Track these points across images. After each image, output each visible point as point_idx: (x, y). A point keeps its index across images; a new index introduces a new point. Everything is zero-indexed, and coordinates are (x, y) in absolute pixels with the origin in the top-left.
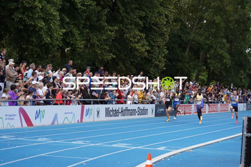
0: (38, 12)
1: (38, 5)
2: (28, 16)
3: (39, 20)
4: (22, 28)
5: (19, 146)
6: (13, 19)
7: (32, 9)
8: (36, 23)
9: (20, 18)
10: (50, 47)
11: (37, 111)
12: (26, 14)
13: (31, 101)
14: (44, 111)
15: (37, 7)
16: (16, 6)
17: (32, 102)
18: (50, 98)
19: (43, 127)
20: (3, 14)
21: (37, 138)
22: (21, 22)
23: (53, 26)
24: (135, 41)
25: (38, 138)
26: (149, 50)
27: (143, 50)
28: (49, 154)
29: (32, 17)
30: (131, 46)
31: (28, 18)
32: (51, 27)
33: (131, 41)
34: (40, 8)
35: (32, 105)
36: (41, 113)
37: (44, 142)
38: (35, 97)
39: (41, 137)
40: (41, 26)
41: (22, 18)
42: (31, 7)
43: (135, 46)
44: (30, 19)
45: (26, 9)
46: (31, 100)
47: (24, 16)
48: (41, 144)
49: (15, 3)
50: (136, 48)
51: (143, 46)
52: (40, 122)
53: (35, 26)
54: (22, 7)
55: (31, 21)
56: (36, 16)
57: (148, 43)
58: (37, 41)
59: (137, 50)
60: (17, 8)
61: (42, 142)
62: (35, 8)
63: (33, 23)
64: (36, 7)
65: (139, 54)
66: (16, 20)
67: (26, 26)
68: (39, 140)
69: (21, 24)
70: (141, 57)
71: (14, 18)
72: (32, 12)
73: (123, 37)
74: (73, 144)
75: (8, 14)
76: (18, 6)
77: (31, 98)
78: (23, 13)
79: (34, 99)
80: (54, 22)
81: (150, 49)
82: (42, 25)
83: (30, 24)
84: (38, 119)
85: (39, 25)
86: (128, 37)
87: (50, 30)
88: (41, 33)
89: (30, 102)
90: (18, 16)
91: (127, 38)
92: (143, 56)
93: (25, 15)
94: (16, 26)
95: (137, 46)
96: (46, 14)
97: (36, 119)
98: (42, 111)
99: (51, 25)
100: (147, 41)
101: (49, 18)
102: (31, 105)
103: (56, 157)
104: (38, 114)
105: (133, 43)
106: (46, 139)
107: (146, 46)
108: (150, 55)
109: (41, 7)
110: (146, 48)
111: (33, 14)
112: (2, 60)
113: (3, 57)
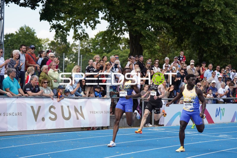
0: (217, 15)
1: (217, 8)
2: (208, 20)
3: (219, 23)
4: (203, 31)
5: (202, 142)
6: (194, 23)
7: (212, 12)
8: (216, 26)
9: (200, 22)
10: (228, 48)
11: (217, 109)
12: (206, 18)
13: (211, 100)
14: (224, 109)
15: (216, 11)
16: (197, 11)
17: (212, 101)
18: (230, 97)
19: (223, 125)
20: (184, 19)
21: (218, 135)
22: (201, 25)
25: (220, 134)
28: (230, 150)
29: (212, 20)
31: (208, 21)
32: (230, 29)
34: (219, 11)
35: (213, 103)
36: (221, 111)
37: (225, 138)
39: (222, 134)
40: (220, 28)
41: (203, 22)
42: (211, 11)
44: (210, 22)
45: (206, 13)
46: (211, 99)
47: (204, 19)
48: (222, 140)
49: (195, 8)
52: (221, 119)
53: (215, 28)
54: (202, 11)
55: (210, 24)
56: (215, 19)
58: (216, 43)
60: (198, 13)
61: (223, 138)
62: (214, 12)
63: (212, 26)
64: (215, 10)
66: (197, 24)
67: (206, 29)
68: (221, 136)
69: (202, 27)
71: (195, 22)
72: (211, 15)
75: (189, 18)
76: (198, 11)
77: (212, 96)
78: (203, 17)
79: (215, 97)
80: (233, 25)
83: (210, 27)
84: (218, 117)
85: (218, 27)
87: (229, 33)
89: (210, 101)
90: (198, 20)
93: (205, 18)
94: (197, 29)
96: (225, 17)
97: (216, 116)
98: (221, 109)
99: (230, 28)
101: (228, 21)
102: (211, 103)
104: (218, 112)
106: (227, 136)
109: (220, 10)
111: (213, 17)
112: (180, 62)
113: (181, 59)
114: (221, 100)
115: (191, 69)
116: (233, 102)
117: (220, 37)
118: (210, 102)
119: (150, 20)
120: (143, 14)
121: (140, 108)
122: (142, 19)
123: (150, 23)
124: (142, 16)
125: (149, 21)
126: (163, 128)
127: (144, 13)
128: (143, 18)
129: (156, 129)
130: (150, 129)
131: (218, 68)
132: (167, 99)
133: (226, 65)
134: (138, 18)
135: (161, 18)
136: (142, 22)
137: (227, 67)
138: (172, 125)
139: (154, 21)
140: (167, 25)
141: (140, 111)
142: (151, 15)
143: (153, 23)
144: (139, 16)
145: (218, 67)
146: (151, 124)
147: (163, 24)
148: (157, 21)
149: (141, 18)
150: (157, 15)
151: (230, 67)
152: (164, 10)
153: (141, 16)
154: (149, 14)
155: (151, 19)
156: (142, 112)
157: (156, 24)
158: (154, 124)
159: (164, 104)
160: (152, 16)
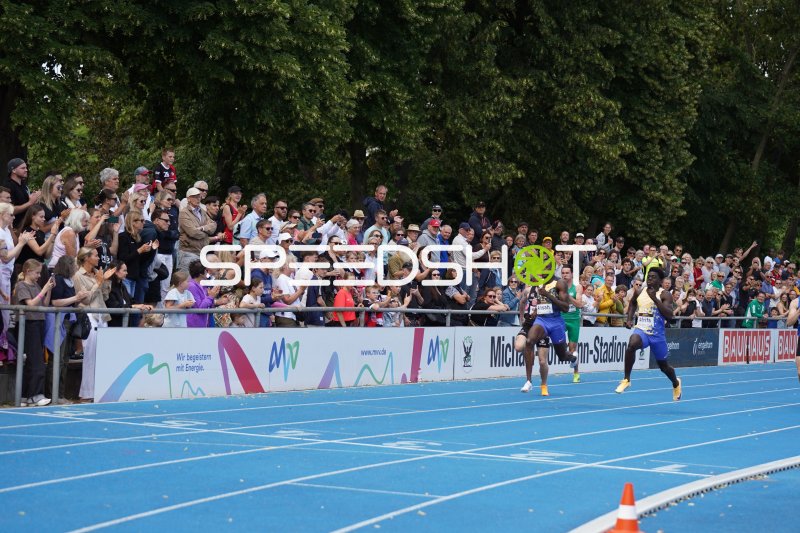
0: (281, 33)
1: (280, 9)
2: (249, 45)
3: (286, 56)
4: (233, 80)
5: (220, 455)
6: (204, 55)
7: (263, 20)
8: (274, 67)
9: (224, 50)
10: (314, 144)
11: (275, 344)
12: (242, 38)
13: (255, 314)
14: (297, 344)
15: (277, 17)
16: (212, 13)
17: (258, 317)
18: (319, 305)
19: (294, 396)
20: (171, 40)
21: (274, 430)
22: (228, 63)
23: (327, 73)
24: (587, 125)
25: (279, 428)
26: (633, 153)
27: (614, 154)
28: (312, 480)
29: (262, 48)
30: (575, 140)
31: (249, 50)
32: (322, 74)
33: (575, 124)
34: (284, 18)
35: (261, 326)
36: (287, 351)
37: (297, 442)
38: (268, 301)
39: (288, 428)
40: (289, 75)
41: (232, 51)
42: (259, 16)
43: (589, 141)
44: (257, 54)
45: (244, 22)
46: (256, 310)
47: (238, 43)
48: (287, 449)
49: (207, 3)
50: (591, 147)
51: (614, 140)
52: (286, 379)
53: (272, 76)
54: (230, 16)
55: (257, 60)
56: (272, 44)
57: (628, 130)
58: (280, 122)
59: (596, 154)
60: (215, 20)
61: (289, 442)
62: (271, 19)
63: (264, 67)
64: (274, 15)
65: (600, 166)
66: (213, 58)
67: (243, 75)
68: (282, 434)
69: (230, 68)
70: (608, 177)
71: (207, 50)
72: (260, 31)
73: (551, 112)
74: (387, 450)
75: (188, 39)
76: (217, 14)
77: (258, 303)
78: (234, 35)
79: (267, 306)
80: (331, 60)
81: (635, 149)
82: (292, 71)
83: (255, 70)
84: (278, 371)
85: (283, 72)
86: (565, 112)
87: (320, 86)
88: (287, 97)
89: (252, 317)
90: (217, 43)
91: (562, 115)
92: (615, 172)
93: (239, 40)
94: (214, 76)
95: (595, 141)
96: (306, 34)
97: (271, 368)
98: (289, 345)
99: (323, 68)
100: (627, 126)
101: (314, 49)
102: (255, 327)
103: (334, 490)
104: (278, 354)
105: (583, 131)
106: (302, 433)
107: (623, 140)
108: (635, 169)
109: (288, 16)
110: (622, 149)
111: (266, 36)
112: (163, 185)
113: (167, 174)
114: (289, 315)
115: (191, 211)
116: (327, 321)
117: (290, 101)
118: (253, 320)
119: (51, 41)
120: (27, 17)
121: (9, 342)
122: (23, 36)
123: (53, 49)
124: (24, 23)
125: (48, 42)
126: (88, 408)
127: (31, 13)
128: (27, 32)
129: (67, 412)
130: (43, 414)
131: (282, 208)
132: (106, 309)
133: (307, 200)
134: (8, 32)
135: (91, 32)
136: (25, 45)
137: (310, 207)
138: (123, 399)
139: (68, 44)
140: (109, 58)
141: (10, 351)
142: (55, 20)
143: (63, 51)
144: (14, 25)
145: (281, 204)
146: (48, 395)
147: (97, 57)
148: (78, 43)
149: (21, 32)
150: (78, 24)
151: (320, 206)
152: (103, 8)
153: (20, 25)
154: (49, 19)
155: (54, 35)
156: (16, 355)
157: (74, 55)
158: (60, 396)
159: (96, 329)
160: (60, 25)
